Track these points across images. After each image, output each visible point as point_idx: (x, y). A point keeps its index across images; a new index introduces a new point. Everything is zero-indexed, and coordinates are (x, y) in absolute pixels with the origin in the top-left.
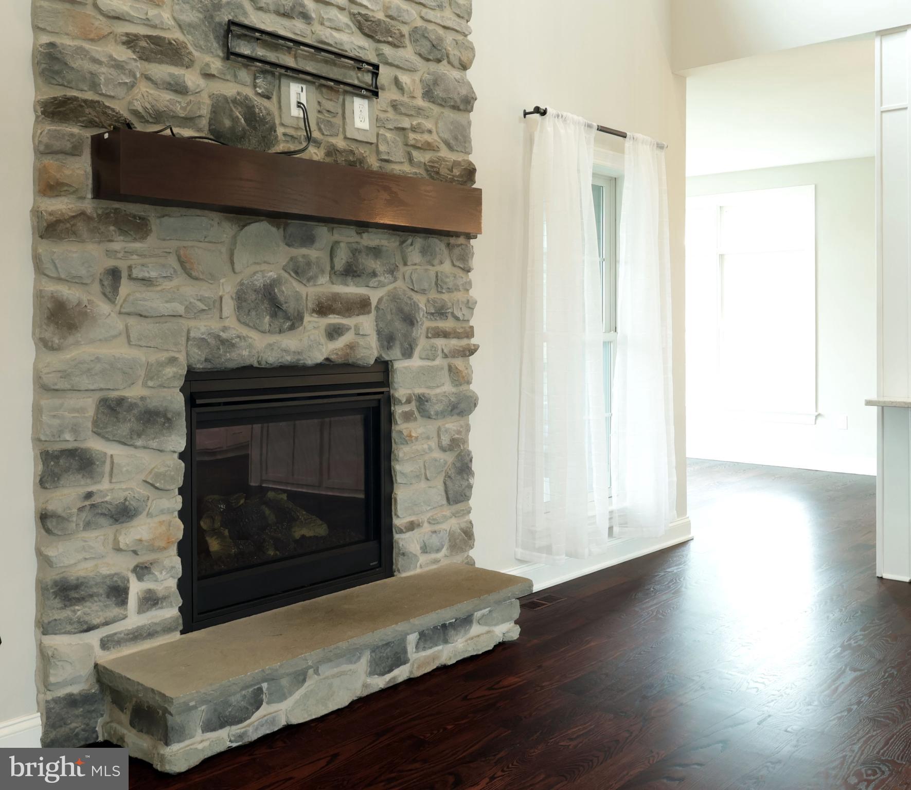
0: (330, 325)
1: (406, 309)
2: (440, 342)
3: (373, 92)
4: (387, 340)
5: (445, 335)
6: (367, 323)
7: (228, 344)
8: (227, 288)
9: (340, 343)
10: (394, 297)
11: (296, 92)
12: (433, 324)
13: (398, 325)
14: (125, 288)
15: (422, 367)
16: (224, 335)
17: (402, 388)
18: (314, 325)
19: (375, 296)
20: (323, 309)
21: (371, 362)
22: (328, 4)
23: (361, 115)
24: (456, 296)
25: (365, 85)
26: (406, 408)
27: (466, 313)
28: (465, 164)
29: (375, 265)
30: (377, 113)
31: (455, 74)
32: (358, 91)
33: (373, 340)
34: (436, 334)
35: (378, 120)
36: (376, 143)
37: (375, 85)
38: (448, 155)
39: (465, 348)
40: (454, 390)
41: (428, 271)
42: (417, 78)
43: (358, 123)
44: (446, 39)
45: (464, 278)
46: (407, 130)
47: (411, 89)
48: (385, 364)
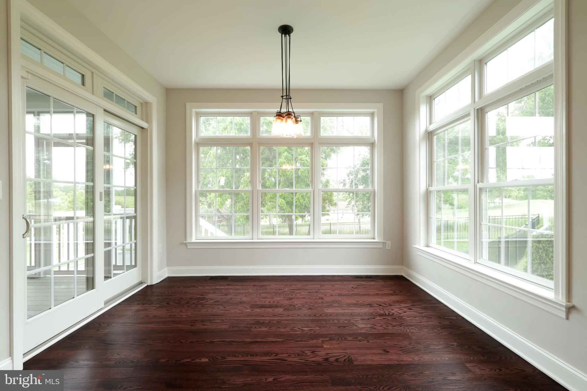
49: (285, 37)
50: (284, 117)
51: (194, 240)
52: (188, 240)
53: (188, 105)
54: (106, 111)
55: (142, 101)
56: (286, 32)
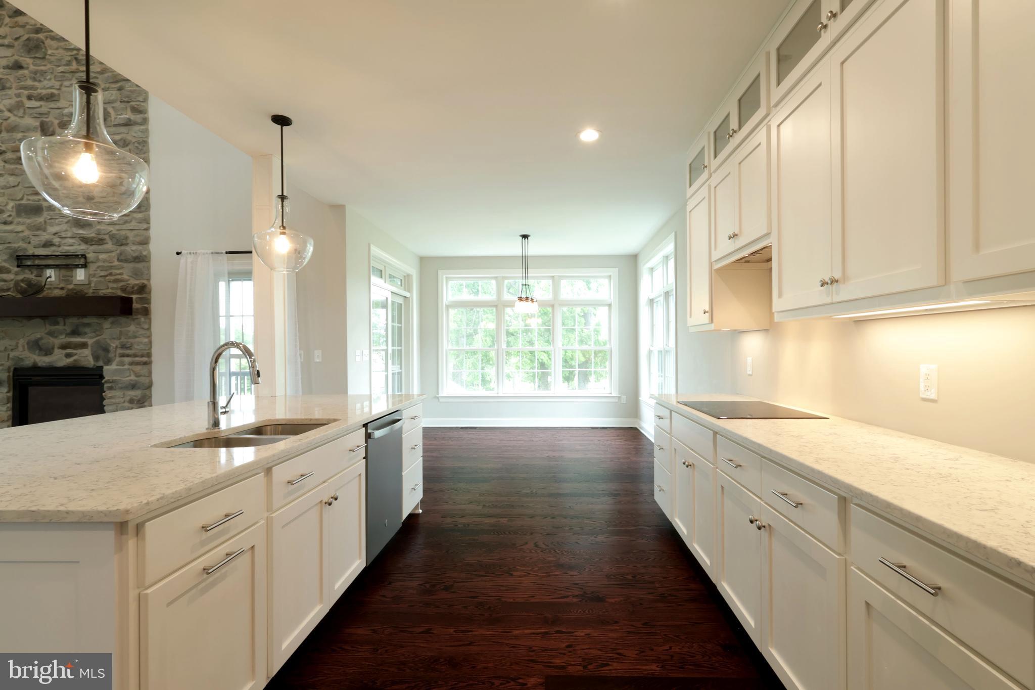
0: (66, 353)
1: (104, 346)
2: (127, 360)
3: (85, 266)
4: (96, 358)
5: (128, 356)
6: (87, 352)
7: (22, 360)
8: (22, 341)
9: (70, 360)
10: (97, 342)
11: (50, 272)
12: (122, 351)
13: (101, 353)
15: (116, 369)
16: (20, 357)
17: (107, 376)
18: (59, 352)
19: (90, 342)
20: (63, 347)
21: (91, 366)
22: (65, 238)
23: (80, 275)
24: (137, 340)
25: (81, 263)
26: (109, 385)
27: (142, 347)
28: (141, 284)
29: (87, 330)
30: (91, 272)
31: (134, 248)
32: (77, 266)
33: (91, 359)
34: (123, 356)
35: (91, 275)
36: (89, 284)
37: (86, 262)
38: (133, 282)
39: (142, 362)
40: (136, 379)
41: (116, 330)
42: (113, 254)
43: (78, 278)
44: (131, 235)
45: (142, 332)
46: (107, 276)
47: (108, 259)
48: (102, 367)
49: (524, 239)
50: (524, 301)
51: (445, 395)
52: (441, 394)
53: (440, 272)
54: (392, 292)
55: (405, 274)
56: (525, 237)
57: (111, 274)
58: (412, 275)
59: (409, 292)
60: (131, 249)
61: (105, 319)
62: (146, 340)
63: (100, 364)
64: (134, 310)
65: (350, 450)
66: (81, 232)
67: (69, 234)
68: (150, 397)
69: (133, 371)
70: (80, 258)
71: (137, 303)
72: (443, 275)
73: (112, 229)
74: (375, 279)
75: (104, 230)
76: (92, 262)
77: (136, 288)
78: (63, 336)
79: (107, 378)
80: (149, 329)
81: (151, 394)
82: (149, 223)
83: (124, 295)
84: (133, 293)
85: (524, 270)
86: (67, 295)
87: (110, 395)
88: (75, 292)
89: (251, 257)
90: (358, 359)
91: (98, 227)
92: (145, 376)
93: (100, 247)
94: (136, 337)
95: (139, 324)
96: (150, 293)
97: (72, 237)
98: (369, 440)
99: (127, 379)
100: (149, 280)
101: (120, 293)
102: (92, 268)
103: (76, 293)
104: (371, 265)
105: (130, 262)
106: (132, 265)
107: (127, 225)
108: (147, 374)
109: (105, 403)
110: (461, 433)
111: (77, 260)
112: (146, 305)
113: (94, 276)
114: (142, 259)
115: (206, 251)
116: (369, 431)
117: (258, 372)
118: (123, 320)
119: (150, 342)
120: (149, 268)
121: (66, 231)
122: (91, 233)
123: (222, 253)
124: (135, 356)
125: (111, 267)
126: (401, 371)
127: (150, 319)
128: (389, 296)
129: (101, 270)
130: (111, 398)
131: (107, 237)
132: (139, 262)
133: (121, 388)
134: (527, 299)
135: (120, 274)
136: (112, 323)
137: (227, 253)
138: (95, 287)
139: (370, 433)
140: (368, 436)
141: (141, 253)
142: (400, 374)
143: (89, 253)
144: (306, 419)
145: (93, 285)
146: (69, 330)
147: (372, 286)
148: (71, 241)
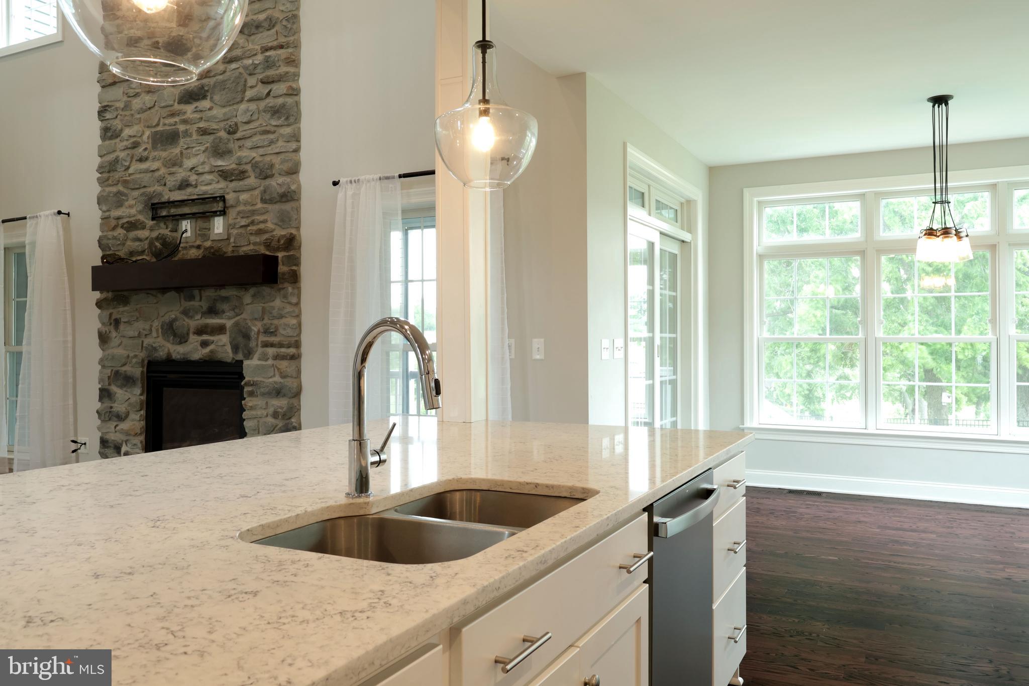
0: (202, 340)
1: (244, 330)
2: (271, 351)
3: (223, 213)
4: (235, 348)
5: (272, 345)
6: (224, 339)
7: (155, 349)
8: (156, 324)
9: (207, 350)
10: (236, 324)
11: (186, 225)
12: (265, 339)
13: (240, 339)
14: (122, 327)
15: (257, 365)
16: (154, 345)
17: (247, 376)
18: (194, 340)
19: (229, 324)
20: (200, 332)
21: (229, 360)
22: (202, 174)
23: (218, 225)
24: (284, 321)
25: (220, 209)
26: (250, 389)
27: (289, 332)
28: (288, 236)
29: (225, 307)
30: (231, 221)
31: (281, 180)
32: (215, 214)
33: (229, 348)
34: (266, 345)
35: (230, 225)
36: (228, 239)
37: (225, 207)
38: (280, 232)
39: (288, 355)
40: (282, 381)
41: (258, 307)
42: (257, 192)
43: (216, 231)
44: (276, 160)
45: (289, 309)
46: (248, 226)
47: (250, 200)
48: (241, 362)
49: (939, 107)
50: (938, 236)
51: (755, 425)
52: (748, 424)
53: (747, 192)
54: (661, 233)
55: (683, 200)
56: (940, 100)
57: (252, 223)
58: (695, 201)
59: (690, 231)
60: (277, 183)
61: (246, 290)
62: (294, 321)
63: (240, 357)
64: (280, 276)
65: (620, 568)
66: (220, 163)
67: (207, 168)
68: (299, 410)
69: (278, 369)
70: (218, 202)
71: (283, 265)
72: (752, 198)
73: (254, 155)
74: (634, 211)
75: (245, 156)
76: (232, 206)
77: (282, 242)
78: (198, 317)
79: (247, 379)
80: (298, 304)
81: (300, 405)
82: (298, 141)
83: (268, 253)
84: (278, 249)
85: (938, 174)
86: (204, 256)
87: (250, 404)
88: (212, 251)
89: (433, 182)
90: (606, 355)
91: (239, 154)
92: (292, 377)
93: (241, 183)
94: (281, 317)
95: (285, 297)
96: (300, 247)
97: (211, 172)
98: (655, 538)
99: (271, 380)
100: (298, 228)
101: (263, 250)
102: (232, 213)
103: (213, 254)
104: (629, 184)
105: (275, 203)
106: (277, 207)
107: (273, 146)
108: (294, 374)
109: (245, 415)
110: (792, 502)
111: (215, 204)
112: (294, 268)
113: (233, 226)
114: (290, 197)
115: (371, 177)
116: (656, 519)
117: (437, 382)
118: (266, 290)
119: (300, 325)
120: (298, 210)
121: (203, 163)
122: (231, 164)
123: (393, 177)
124: (281, 345)
125: (253, 212)
126: (674, 377)
127: (299, 289)
128: (656, 238)
129: (242, 218)
130: (252, 408)
131: (248, 167)
132: (288, 201)
133: (263, 394)
134: (946, 232)
135: (265, 221)
136: (254, 296)
137: (400, 176)
138: (234, 242)
139: (657, 525)
140: (654, 530)
141: (290, 188)
142: (673, 383)
143: (228, 193)
144: (527, 484)
145: (232, 240)
146: (205, 305)
147: (629, 222)
148: (208, 177)
